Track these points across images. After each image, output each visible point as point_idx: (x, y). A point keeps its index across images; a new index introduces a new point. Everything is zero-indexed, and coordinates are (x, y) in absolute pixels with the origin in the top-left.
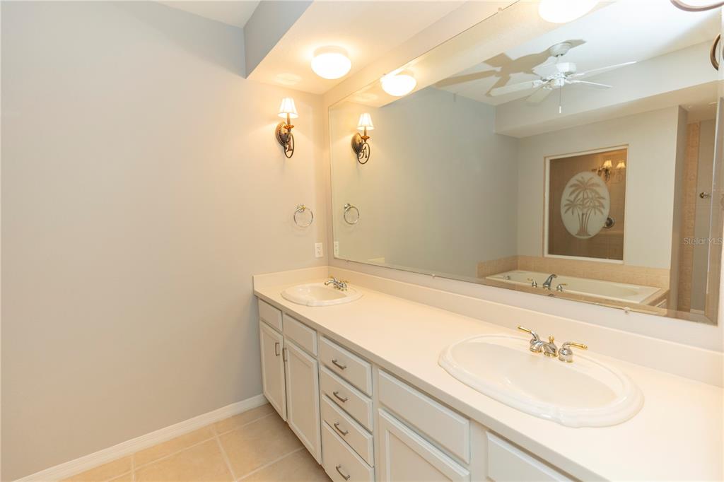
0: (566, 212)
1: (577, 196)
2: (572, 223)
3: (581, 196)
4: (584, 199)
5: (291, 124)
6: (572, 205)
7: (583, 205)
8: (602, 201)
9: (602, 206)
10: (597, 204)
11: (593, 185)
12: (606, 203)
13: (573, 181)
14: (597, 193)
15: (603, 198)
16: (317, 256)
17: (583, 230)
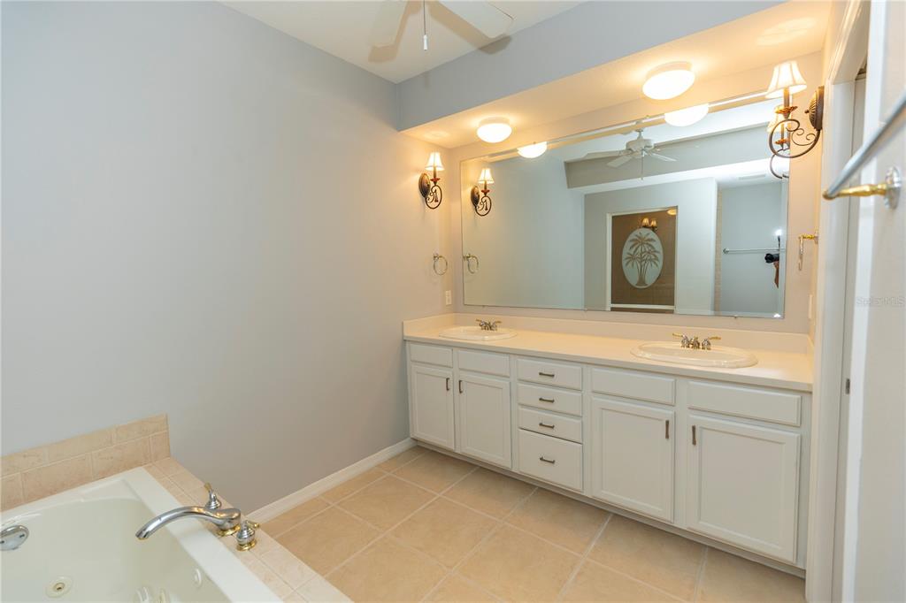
0: (627, 264)
1: (637, 249)
2: (632, 275)
3: (640, 249)
4: (642, 253)
5: (437, 177)
6: (632, 258)
7: (641, 258)
8: (656, 254)
9: (656, 258)
10: (653, 257)
11: (649, 240)
12: (660, 256)
13: (632, 236)
14: (653, 247)
15: (658, 252)
16: (447, 303)
17: (642, 281)
